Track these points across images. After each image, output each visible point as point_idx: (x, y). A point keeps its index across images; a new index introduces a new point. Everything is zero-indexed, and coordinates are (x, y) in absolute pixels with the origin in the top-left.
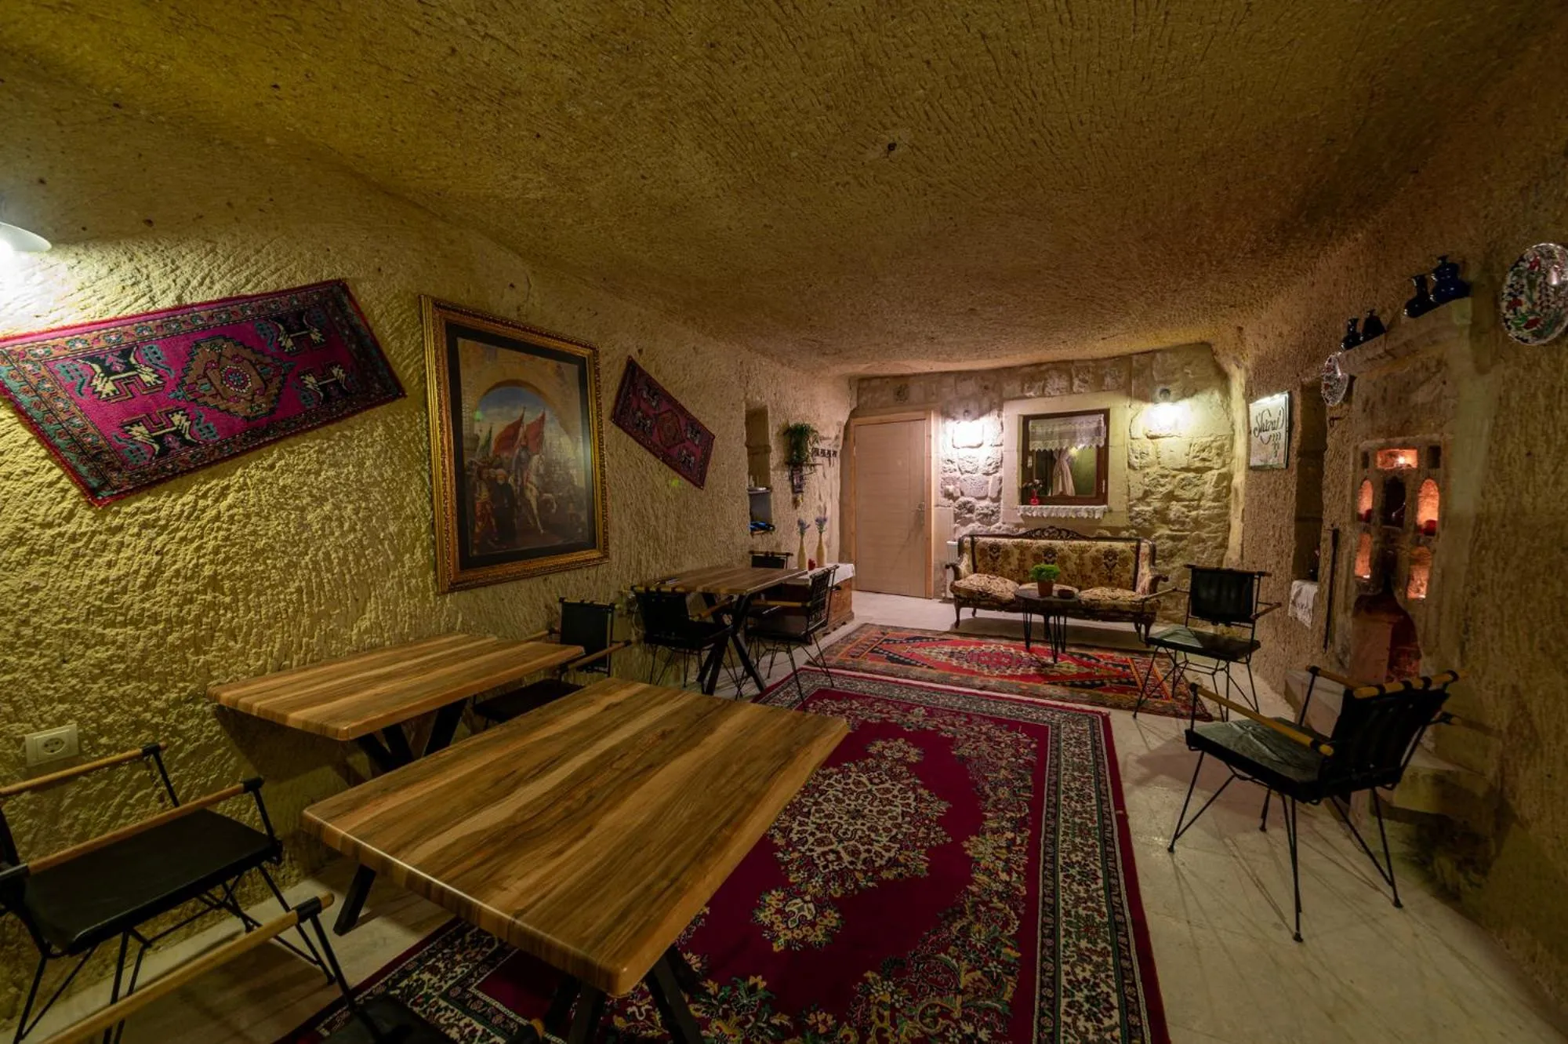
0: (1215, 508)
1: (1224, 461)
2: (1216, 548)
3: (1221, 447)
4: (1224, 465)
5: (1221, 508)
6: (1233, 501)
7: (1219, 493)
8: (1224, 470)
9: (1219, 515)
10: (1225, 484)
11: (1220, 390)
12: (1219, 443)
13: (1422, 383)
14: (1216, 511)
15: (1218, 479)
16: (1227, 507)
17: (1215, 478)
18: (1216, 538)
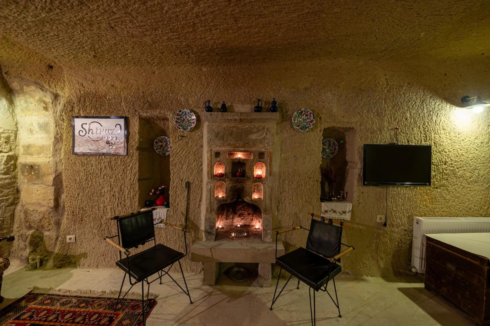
0: (6, 179)
1: (11, 147)
2: (8, 206)
3: (8, 138)
4: (11, 150)
5: (10, 178)
6: (20, 173)
7: (8, 169)
8: (11, 153)
9: (9, 184)
10: (12, 162)
11: (7, 99)
12: (7, 135)
13: (255, 133)
14: (7, 181)
15: (7, 159)
16: (15, 177)
17: (5, 159)
18: (7, 200)
